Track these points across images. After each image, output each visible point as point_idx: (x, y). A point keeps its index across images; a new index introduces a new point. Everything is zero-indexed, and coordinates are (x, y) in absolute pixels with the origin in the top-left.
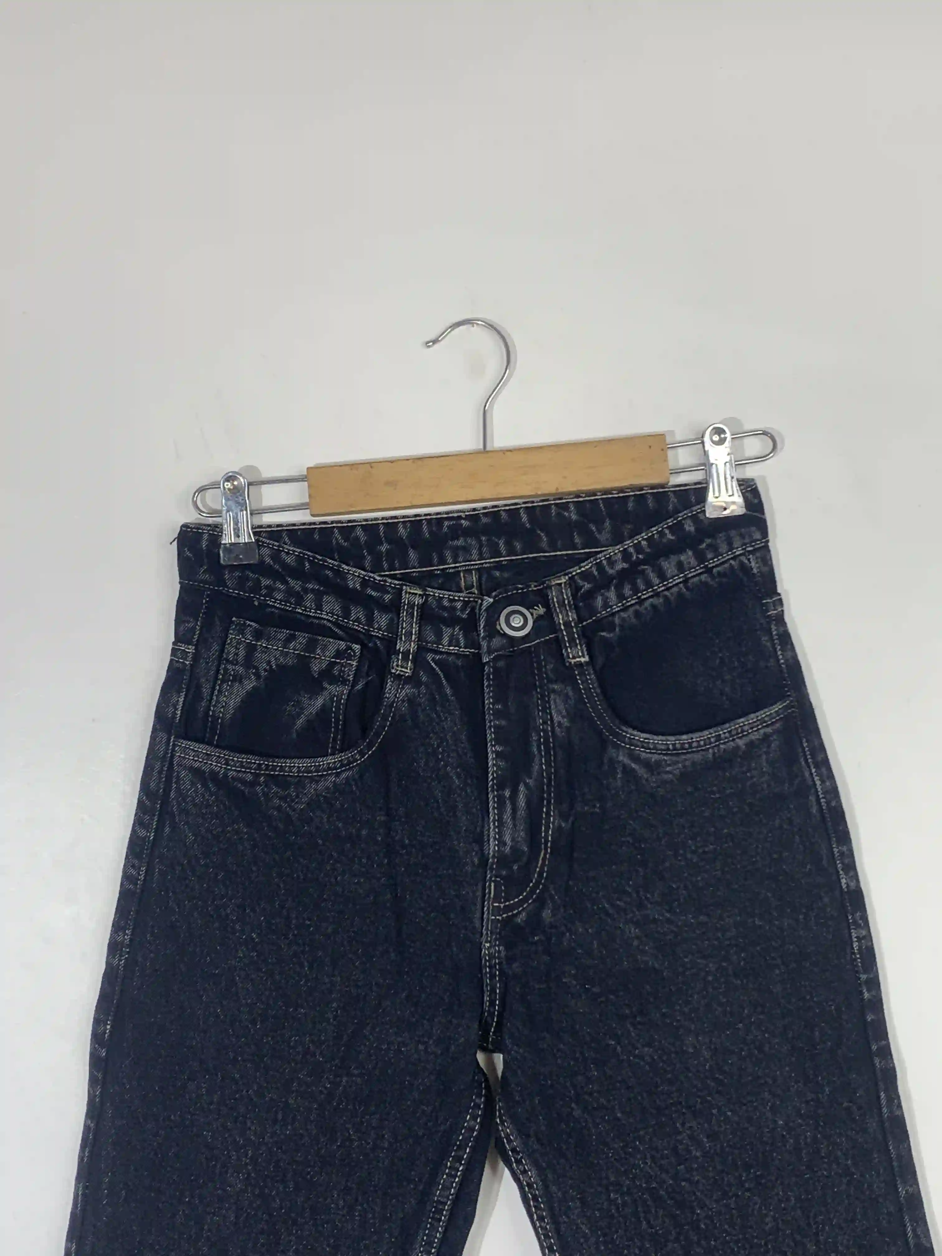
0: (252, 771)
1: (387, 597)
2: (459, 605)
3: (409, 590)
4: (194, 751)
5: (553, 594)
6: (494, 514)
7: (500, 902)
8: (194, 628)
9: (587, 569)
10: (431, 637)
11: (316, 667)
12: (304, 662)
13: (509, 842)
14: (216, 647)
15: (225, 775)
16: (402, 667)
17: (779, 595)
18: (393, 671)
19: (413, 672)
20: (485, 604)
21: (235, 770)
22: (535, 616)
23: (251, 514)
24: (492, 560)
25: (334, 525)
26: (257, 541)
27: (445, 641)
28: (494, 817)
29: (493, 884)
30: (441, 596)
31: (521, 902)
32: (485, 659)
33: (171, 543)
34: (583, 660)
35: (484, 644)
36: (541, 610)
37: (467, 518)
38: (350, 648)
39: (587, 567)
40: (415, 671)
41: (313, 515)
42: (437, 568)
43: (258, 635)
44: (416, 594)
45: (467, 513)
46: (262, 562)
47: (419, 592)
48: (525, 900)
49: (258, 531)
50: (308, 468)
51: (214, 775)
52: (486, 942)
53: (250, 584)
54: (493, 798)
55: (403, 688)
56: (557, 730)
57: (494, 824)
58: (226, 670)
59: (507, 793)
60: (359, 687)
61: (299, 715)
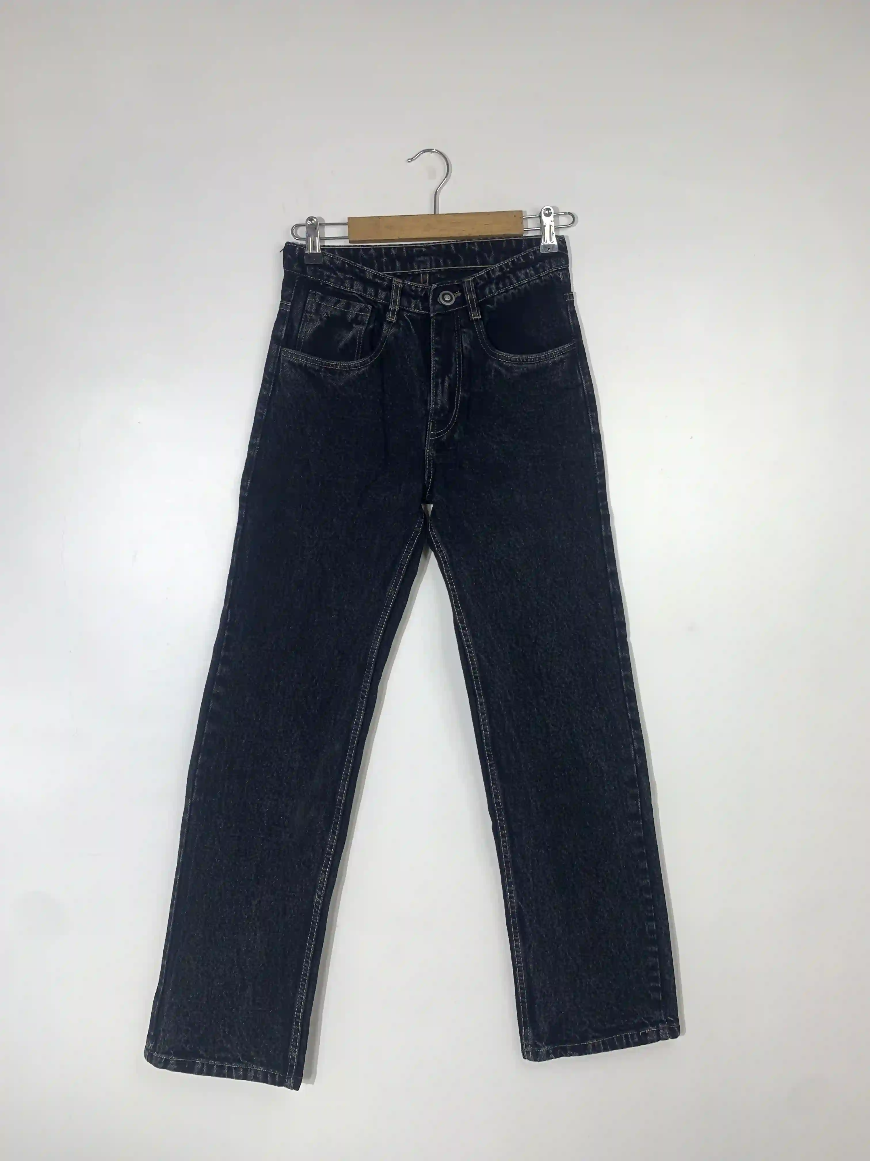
0: (319, 365)
1: (385, 283)
2: (420, 290)
3: (396, 280)
4: (291, 353)
5: (465, 286)
6: (439, 246)
7: (434, 432)
8: (291, 295)
9: (482, 275)
10: (406, 304)
11: (350, 317)
12: (344, 314)
13: (440, 404)
14: (301, 304)
15: (306, 365)
16: (391, 318)
17: (572, 293)
18: (387, 319)
19: (397, 321)
20: (433, 287)
21: (310, 364)
22: (456, 297)
23: (320, 240)
24: (436, 269)
25: (360, 247)
26: (322, 253)
27: (413, 305)
28: (433, 392)
29: (431, 423)
30: (411, 284)
31: (444, 432)
32: (432, 315)
33: (280, 252)
34: (478, 317)
35: (431, 308)
36: (459, 294)
37: (425, 247)
38: (367, 307)
39: (482, 274)
40: (397, 320)
41: (350, 242)
42: (409, 271)
43: (322, 299)
44: (399, 282)
45: (425, 245)
46: (324, 262)
47: (401, 281)
48: (446, 430)
49: (323, 248)
50: (349, 218)
51: (300, 365)
52: (428, 449)
53: (318, 274)
54: (433, 382)
55: (391, 329)
56: (465, 351)
57: (433, 395)
58: (306, 316)
59: (440, 381)
60: (371, 326)
61: (341, 340)
